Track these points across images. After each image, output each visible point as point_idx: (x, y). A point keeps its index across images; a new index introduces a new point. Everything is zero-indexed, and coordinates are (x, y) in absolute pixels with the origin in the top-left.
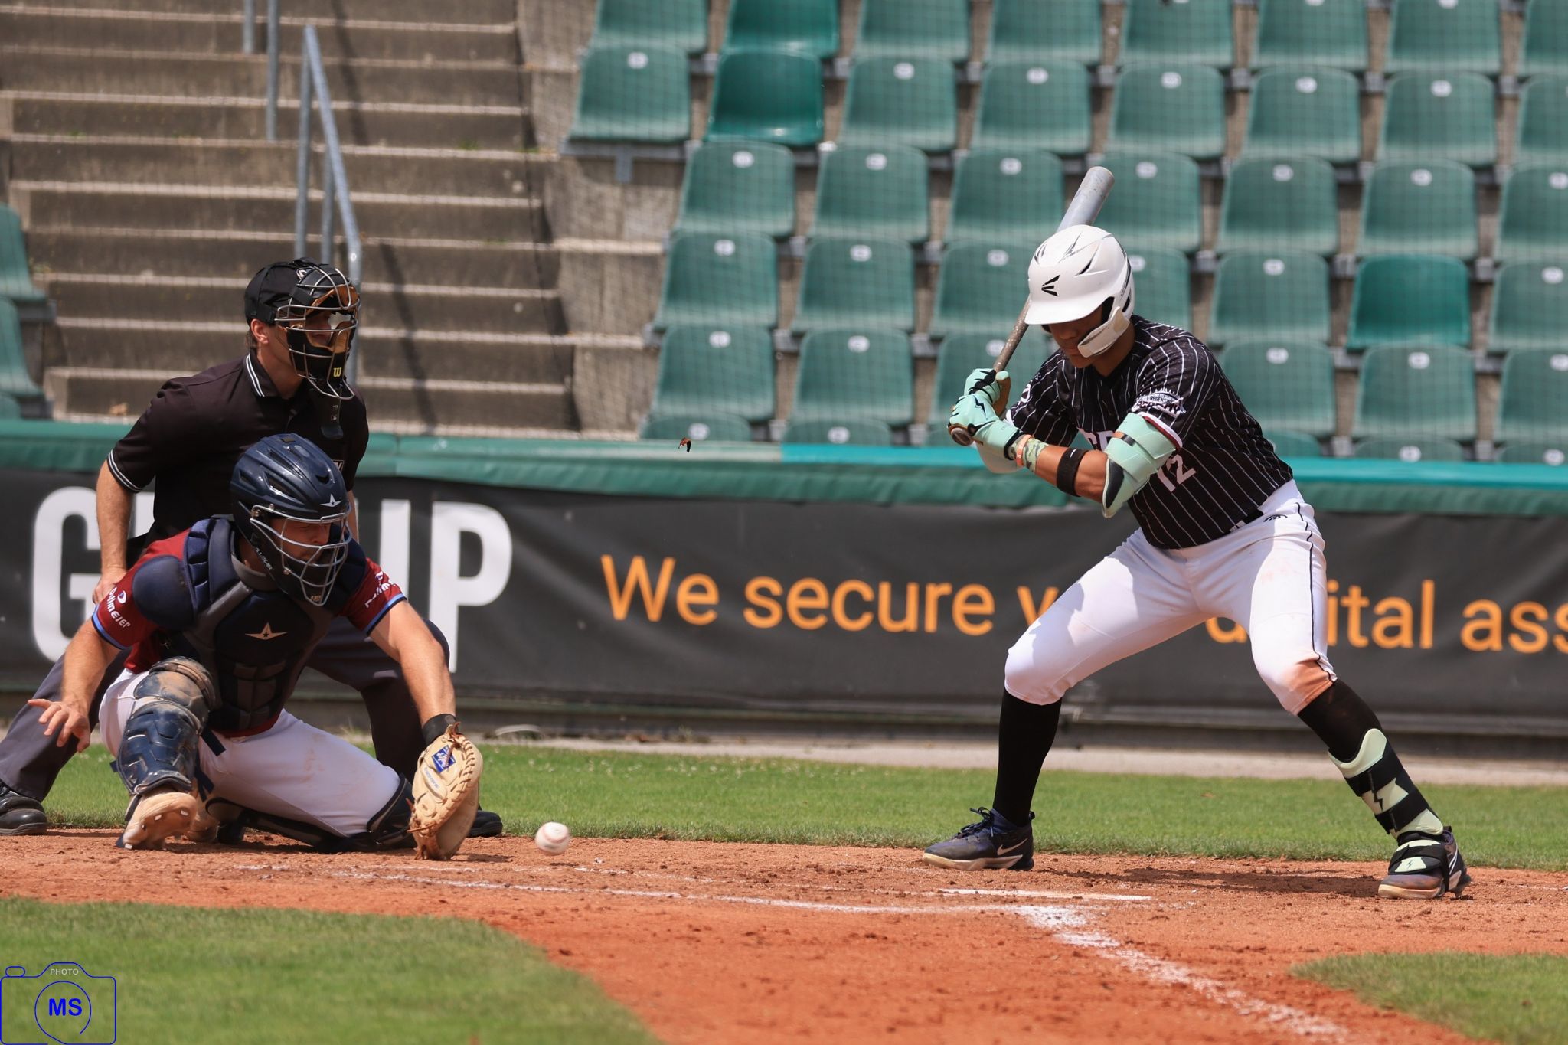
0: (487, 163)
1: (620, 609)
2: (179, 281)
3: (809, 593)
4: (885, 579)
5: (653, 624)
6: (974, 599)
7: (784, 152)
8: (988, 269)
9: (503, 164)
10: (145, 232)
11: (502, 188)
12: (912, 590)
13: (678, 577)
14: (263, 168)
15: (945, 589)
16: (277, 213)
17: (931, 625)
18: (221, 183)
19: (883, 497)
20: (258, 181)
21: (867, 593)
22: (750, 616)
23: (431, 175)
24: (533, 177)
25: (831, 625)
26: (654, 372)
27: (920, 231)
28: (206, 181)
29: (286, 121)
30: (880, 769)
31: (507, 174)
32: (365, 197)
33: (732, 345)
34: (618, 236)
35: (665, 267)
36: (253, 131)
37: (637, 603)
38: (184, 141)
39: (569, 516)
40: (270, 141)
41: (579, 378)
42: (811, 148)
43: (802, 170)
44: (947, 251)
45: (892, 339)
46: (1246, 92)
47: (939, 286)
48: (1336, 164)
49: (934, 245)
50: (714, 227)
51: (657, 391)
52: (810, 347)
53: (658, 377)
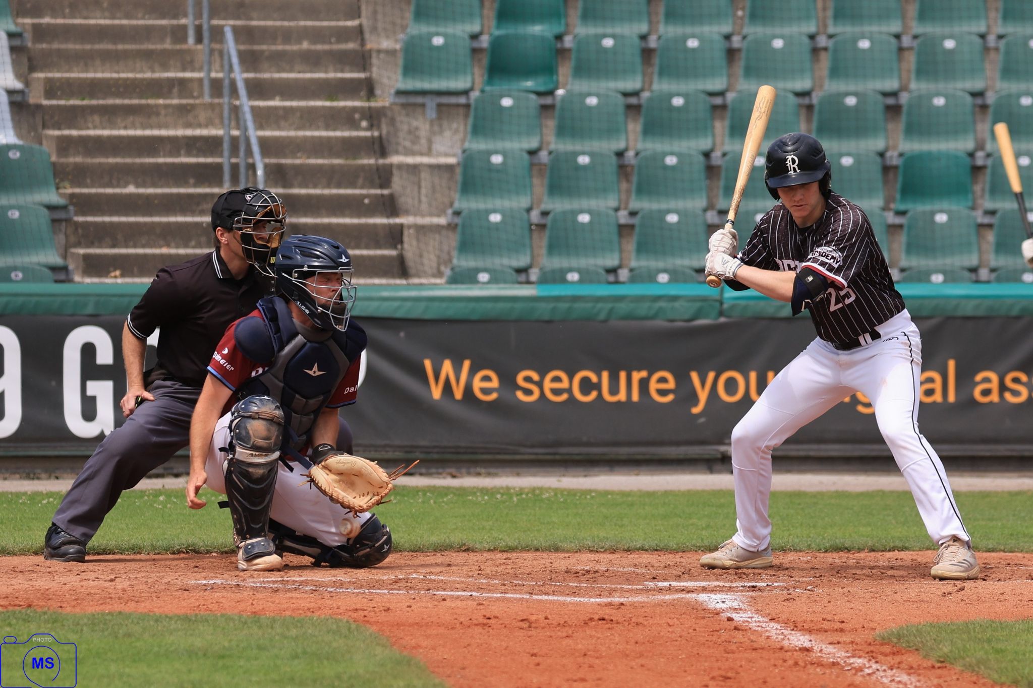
0: (344, 108)
1: (436, 393)
2: (151, 191)
3: (557, 379)
4: (605, 369)
5: (458, 401)
6: (663, 380)
7: (533, 97)
8: (666, 168)
9: (355, 109)
10: (128, 160)
11: (355, 126)
12: (623, 375)
13: (473, 371)
14: (203, 116)
15: (644, 374)
16: (212, 145)
17: (635, 397)
18: (175, 127)
19: (602, 316)
20: (200, 126)
21: (594, 378)
22: (520, 395)
23: (310, 118)
24: (374, 117)
25: (572, 399)
26: (454, 240)
27: (622, 145)
28: (166, 126)
29: (216, 86)
30: (606, 493)
31: (357, 116)
32: (268, 133)
33: (503, 221)
34: (429, 152)
35: (459, 171)
36: (195, 94)
37: (448, 389)
38: (151, 101)
39: (402, 334)
40: (207, 99)
41: (406, 246)
42: (551, 93)
43: (545, 108)
44: (639, 156)
45: (605, 214)
46: (826, 49)
47: (635, 179)
48: (885, 94)
49: (630, 154)
50: (491, 146)
51: (456, 252)
52: (553, 221)
53: (456, 243)
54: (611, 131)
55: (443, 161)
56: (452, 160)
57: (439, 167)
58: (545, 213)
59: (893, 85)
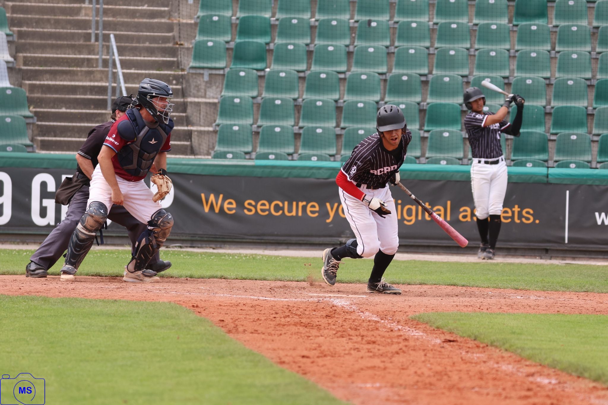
7: (255, 71)
8: (316, 107)
9: (171, 75)
10: (62, 96)
16: (103, 90)
18: (86, 81)
20: (97, 81)
24: (179, 79)
27: (296, 96)
28: (81, 81)
31: (171, 78)
32: (130, 85)
33: (239, 130)
34: (205, 97)
35: (219, 106)
36: (95, 66)
40: (100, 68)
41: (193, 140)
42: (264, 70)
43: (260, 77)
44: (304, 101)
45: (287, 128)
46: (394, 53)
47: (302, 112)
48: (421, 75)
49: (300, 100)
50: (234, 94)
51: (217, 144)
52: (263, 130)
53: (217, 139)
54: (291, 89)
55: (211, 101)
56: (216, 101)
57: (210, 103)
58: (259, 127)
59: (425, 71)
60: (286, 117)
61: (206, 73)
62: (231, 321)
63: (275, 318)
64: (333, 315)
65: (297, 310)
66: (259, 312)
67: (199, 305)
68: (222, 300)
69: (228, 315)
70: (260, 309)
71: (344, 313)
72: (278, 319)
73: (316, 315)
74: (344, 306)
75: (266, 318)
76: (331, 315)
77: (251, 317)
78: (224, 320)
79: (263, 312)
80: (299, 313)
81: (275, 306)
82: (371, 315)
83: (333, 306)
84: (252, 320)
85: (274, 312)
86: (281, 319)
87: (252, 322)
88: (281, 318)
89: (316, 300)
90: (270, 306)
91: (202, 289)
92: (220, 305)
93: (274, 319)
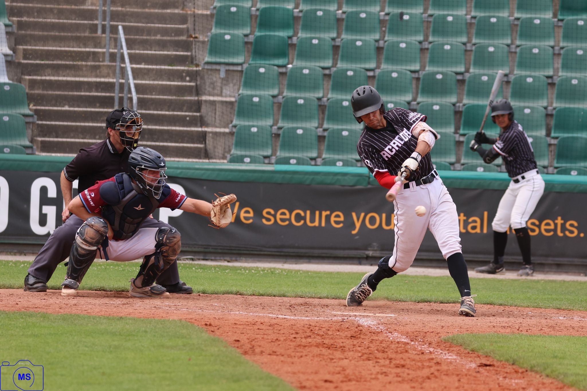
0: (178, 70)
2: (76, 109)
7: (276, 68)
8: (342, 107)
9: (183, 71)
10: (66, 93)
11: (183, 79)
16: (110, 87)
18: (91, 77)
20: (103, 77)
23: (160, 74)
24: (193, 75)
26: (232, 140)
27: (321, 95)
28: (86, 76)
31: (184, 74)
32: (141, 82)
33: (258, 131)
34: (221, 95)
35: (236, 105)
36: (101, 60)
38: (78, 63)
40: (107, 63)
41: (208, 142)
42: (285, 66)
43: (282, 74)
44: (329, 101)
45: (311, 130)
46: (427, 49)
47: (327, 113)
48: (457, 73)
49: (325, 99)
50: (253, 93)
51: (234, 146)
52: (284, 132)
53: (234, 142)
54: (315, 88)
55: (228, 99)
56: (233, 99)
57: (226, 102)
58: (280, 128)
59: (462, 69)
60: (309, 118)
61: (223, 69)
62: (247, 341)
63: (295, 338)
64: (359, 336)
65: (320, 329)
66: (277, 332)
67: (212, 324)
68: (238, 318)
69: (244, 335)
70: (279, 329)
71: (370, 334)
72: (298, 340)
73: (340, 336)
74: (371, 326)
75: (285, 338)
76: (357, 335)
77: (269, 337)
78: (240, 340)
79: (282, 332)
80: (322, 333)
81: (295, 325)
82: (400, 336)
83: (359, 326)
84: (270, 341)
85: (294, 332)
86: (302, 340)
87: (270, 342)
88: (302, 338)
89: (340, 319)
90: (289, 326)
91: (216, 306)
92: (235, 324)
93: (294, 340)
